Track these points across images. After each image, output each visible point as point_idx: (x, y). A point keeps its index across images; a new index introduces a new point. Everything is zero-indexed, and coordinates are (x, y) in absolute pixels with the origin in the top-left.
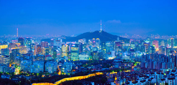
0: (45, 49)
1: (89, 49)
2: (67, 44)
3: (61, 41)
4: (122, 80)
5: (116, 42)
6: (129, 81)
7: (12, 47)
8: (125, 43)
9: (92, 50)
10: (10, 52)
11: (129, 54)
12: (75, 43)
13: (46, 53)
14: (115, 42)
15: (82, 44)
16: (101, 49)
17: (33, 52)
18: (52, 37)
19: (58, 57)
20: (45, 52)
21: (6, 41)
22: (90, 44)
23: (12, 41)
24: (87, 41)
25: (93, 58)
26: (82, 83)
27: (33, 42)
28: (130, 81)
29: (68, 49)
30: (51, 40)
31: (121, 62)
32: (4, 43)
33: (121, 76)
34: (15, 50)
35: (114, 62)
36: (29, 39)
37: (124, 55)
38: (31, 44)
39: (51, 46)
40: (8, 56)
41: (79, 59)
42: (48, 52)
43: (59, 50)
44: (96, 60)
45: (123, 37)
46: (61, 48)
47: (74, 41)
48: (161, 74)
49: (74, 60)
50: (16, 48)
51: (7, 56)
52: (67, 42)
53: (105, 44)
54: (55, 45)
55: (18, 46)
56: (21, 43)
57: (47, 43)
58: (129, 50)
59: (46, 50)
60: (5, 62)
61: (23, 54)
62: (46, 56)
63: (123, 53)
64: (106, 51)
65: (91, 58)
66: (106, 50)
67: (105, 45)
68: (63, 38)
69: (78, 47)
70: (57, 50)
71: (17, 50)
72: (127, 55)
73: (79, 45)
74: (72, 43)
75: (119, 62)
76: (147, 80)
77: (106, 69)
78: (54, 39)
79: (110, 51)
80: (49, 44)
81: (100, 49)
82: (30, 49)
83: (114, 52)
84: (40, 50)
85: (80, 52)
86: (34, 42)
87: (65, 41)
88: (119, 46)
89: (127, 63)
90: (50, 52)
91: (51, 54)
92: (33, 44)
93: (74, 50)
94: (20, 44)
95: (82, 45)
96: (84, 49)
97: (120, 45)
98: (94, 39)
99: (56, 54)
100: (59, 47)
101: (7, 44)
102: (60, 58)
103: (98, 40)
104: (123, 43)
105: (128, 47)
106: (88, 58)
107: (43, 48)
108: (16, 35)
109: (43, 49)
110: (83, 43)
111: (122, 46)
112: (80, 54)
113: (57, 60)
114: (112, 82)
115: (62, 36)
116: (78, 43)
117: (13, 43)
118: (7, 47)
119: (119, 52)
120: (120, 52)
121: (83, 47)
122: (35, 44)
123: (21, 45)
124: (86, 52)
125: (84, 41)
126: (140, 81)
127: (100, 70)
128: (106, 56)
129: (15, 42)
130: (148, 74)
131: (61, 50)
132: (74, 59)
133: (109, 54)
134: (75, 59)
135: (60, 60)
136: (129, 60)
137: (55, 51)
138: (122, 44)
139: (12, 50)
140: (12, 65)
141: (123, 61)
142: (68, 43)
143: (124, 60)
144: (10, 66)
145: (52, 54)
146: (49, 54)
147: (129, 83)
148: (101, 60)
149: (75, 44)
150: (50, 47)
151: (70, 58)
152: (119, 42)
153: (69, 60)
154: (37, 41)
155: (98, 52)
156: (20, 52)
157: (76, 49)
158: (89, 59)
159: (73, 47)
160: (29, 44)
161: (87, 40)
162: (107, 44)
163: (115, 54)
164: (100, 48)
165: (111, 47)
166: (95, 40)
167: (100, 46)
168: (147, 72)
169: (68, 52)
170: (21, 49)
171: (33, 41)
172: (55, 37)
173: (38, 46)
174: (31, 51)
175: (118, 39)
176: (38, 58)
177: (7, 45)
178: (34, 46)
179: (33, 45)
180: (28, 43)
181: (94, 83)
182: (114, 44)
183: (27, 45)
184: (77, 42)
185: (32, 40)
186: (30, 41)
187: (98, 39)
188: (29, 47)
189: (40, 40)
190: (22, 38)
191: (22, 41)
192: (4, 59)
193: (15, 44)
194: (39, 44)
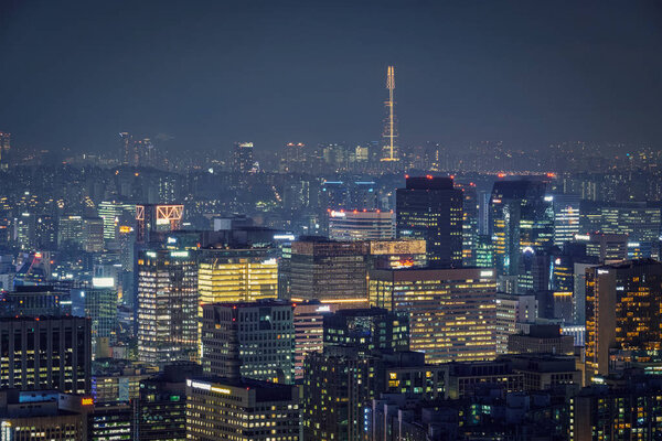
7: (334, 291)
10: (305, 348)
17: (570, 337)
21: (258, 222)
23: (325, 220)
27: (569, 223)
34: (367, 323)
36: (522, 195)
38: (549, 250)
40: (282, 393)
50: (378, 294)
51: (269, 394)
55: (396, 275)
56: (428, 233)
61: (458, 369)
71: (376, 312)
82: (533, 315)
86: (585, 226)
92: (574, 253)
94: (419, 246)
101: (273, 250)
108: (377, 150)
117: (336, 234)
118: (273, 279)
122: (592, 250)
123: (431, 266)
129: (361, 224)
139: (329, 321)
154: (613, 216)
156: (418, 346)
160: (527, 249)
170: (431, 306)
171: (571, 214)
173: (626, 271)
174: (552, 333)
176: (631, 418)
177: (272, 262)
178: (581, 269)
179: (568, 263)
180: (515, 235)
183: (497, 264)
185: (564, 200)
186: (535, 210)
188: (527, 281)
189: (653, 205)
190: (443, 184)
191: (444, 221)
192: (232, 430)
193: (367, 256)
194: (645, 247)
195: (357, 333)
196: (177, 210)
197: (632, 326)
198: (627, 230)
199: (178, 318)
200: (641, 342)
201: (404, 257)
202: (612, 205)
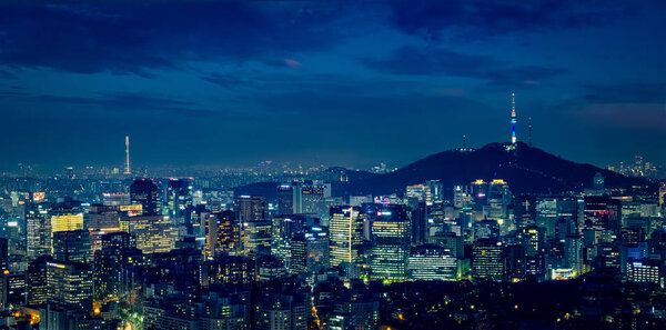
0: (254, 230)
1: (457, 231)
2: (355, 208)
3: (328, 191)
5: (586, 198)
7: (105, 225)
8: (634, 200)
9: (469, 232)
10: (94, 249)
11: (659, 257)
12: (393, 200)
13: (261, 247)
14: (583, 195)
15: (423, 204)
16: (512, 228)
17: (199, 242)
18: (286, 176)
19: (314, 267)
20: (254, 245)
21: (75, 198)
22: (459, 205)
23: (102, 197)
24: (448, 194)
25: (475, 271)
27: (198, 197)
29: (360, 230)
30: (280, 190)
31: (614, 293)
32: (68, 204)
34: (119, 238)
36: (180, 186)
37: (631, 261)
38: (191, 208)
39: (283, 216)
40: (86, 267)
41: (408, 273)
42: (267, 244)
43: (316, 233)
44: (490, 282)
45: (622, 171)
46: (325, 224)
47: (387, 193)
49: (386, 282)
50: (123, 226)
51: (80, 267)
52: (355, 194)
53: (533, 207)
54: (298, 209)
55: (129, 219)
56: (143, 202)
57: (263, 204)
58: (654, 235)
59: (261, 234)
60: (72, 293)
61: (155, 256)
62: (259, 263)
63: (627, 253)
64: (540, 241)
65: (468, 273)
66: (541, 236)
67: (533, 213)
68: (335, 178)
69: (404, 218)
70: (307, 235)
71: (123, 234)
72: (644, 261)
73: (410, 209)
74: (377, 201)
78: (295, 184)
79: (558, 239)
80: (271, 207)
81: (509, 229)
82: (184, 233)
83: (580, 244)
84: (232, 234)
85: (416, 242)
86: (204, 198)
87: (343, 191)
88: (606, 216)
89: (645, 297)
90: (276, 246)
91: (282, 251)
92: (200, 209)
93: (385, 233)
94: (139, 207)
95: (421, 211)
96: (433, 231)
97: (611, 211)
98: (479, 182)
99: (305, 253)
100: (317, 222)
101: (81, 210)
102: (322, 272)
103: (501, 185)
104: (626, 203)
105: (648, 220)
106: (454, 271)
107: (246, 224)
108: (122, 169)
109: (243, 228)
110: (429, 204)
111: (620, 214)
112: (413, 252)
113: (311, 283)
115: (330, 170)
116: (406, 201)
117: (106, 203)
118: (81, 221)
119: (603, 244)
120: (608, 245)
121: (431, 221)
122: (207, 207)
123: (144, 215)
124: (445, 242)
125: (433, 191)
128: (537, 264)
129: (116, 199)
131: (328, 234)
132: (388, 277)
133: (552, 255)
134: (392, 275)
135: (323, 278)
136: (653, 286)
137: (300, 238)
138: (619, 204)
139: (104, 237)
140: (104, 309)
141: (622, 290)
142: (357, 201)
143: (631, 285)
144: (97, 311)
145: (285, 252)
146: (274, 251)
148: (515, 280)
149: (391, 208)
150: (275, 222)
151: (370, 272)
152: (605, 199)
153: (366, 280)
154: (215, 194)
155: (499, 244)
156: (139, 247)
157: (394, 229)
158: (460, 275)
159: (382, 219)
160: (182, 207)
161: (445, 187)
162: (542, 205)
163: (585, 257)
164: (507, 223)
165: (562, 220)
166: (485, 188)
167: (511, 216)
169: (357, 242)
170: (146, 230)
171: (199, 194)
172: (299, 176)
173: (220, 216)
174: (192, 240)
175: (600, 181)
176: (223, 272)
177: (81, 215)
178: (203, 215)
179: (198, 213)
180: (177, 202)
182: (577, 206)
183: (170, 213)
184: (401, 195)
185: (196, 188)
186: (186, 192)
187: (501, 181)
188: (182, 220)
189: (231, 189)
190: (148, 182)
191: (149, 197)
192: (66, 282)
193: (119, 211)
194: (228, 206)
195: (115, 242)
196: (42, 195)
197: (223, 237)
198: (221, 200)
199: (43, 237)
200: (226, 243)
201: (134, 212)
202: (215, 190)
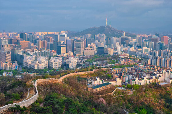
3: (66, 36)
4: (127, 76)
6: (134, 78)
8: (131, 38)
11: (136, 50)
26: (87, 79)
28: (136, 77)
31: (127, 58)
33: (127, 72)
35: (120, 58)
40: (9, 53)
47: (79, 36)
48: (170, 72)
54: (59, 40)
58: (135, 46)
63: (129, 49)
68: (67, 33)
75: (125, 58)
76: (154, 77)
77: (111, 65)
79: (115, 46)
83: (120, 47)
96: (89, 45)
106: (93, 54)
112: (85, 49)
114: (117, 78)
125: (89, 36)
126: (147, 78)
127: (105, 66)
130: (155, 71)
138: (128, 39)
141: (128, 57)
147: (135, 80)
152: (125, 38)
163: (121, 50)
168: (155, 69)
175: (124, 34)
181: (99, 78)
